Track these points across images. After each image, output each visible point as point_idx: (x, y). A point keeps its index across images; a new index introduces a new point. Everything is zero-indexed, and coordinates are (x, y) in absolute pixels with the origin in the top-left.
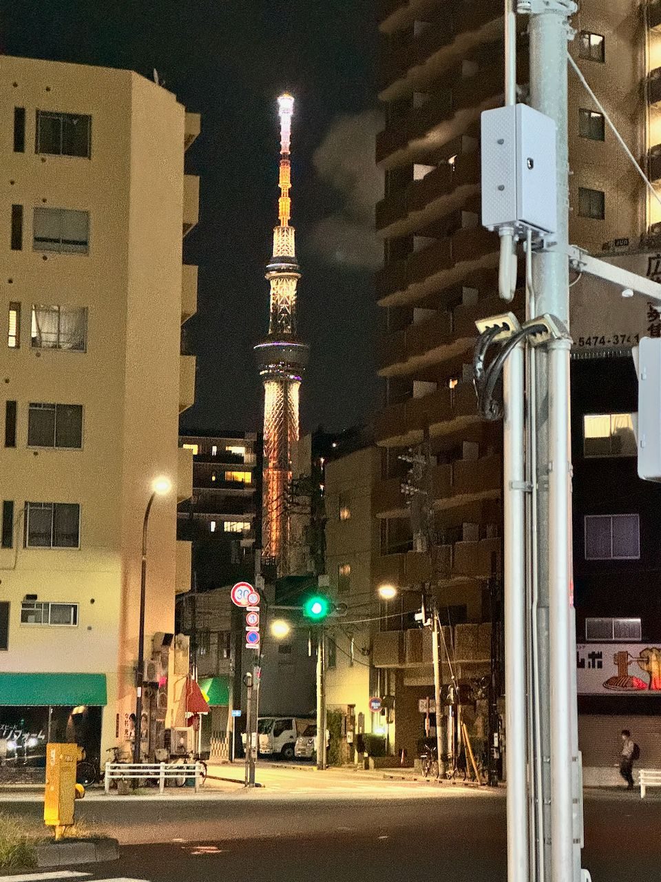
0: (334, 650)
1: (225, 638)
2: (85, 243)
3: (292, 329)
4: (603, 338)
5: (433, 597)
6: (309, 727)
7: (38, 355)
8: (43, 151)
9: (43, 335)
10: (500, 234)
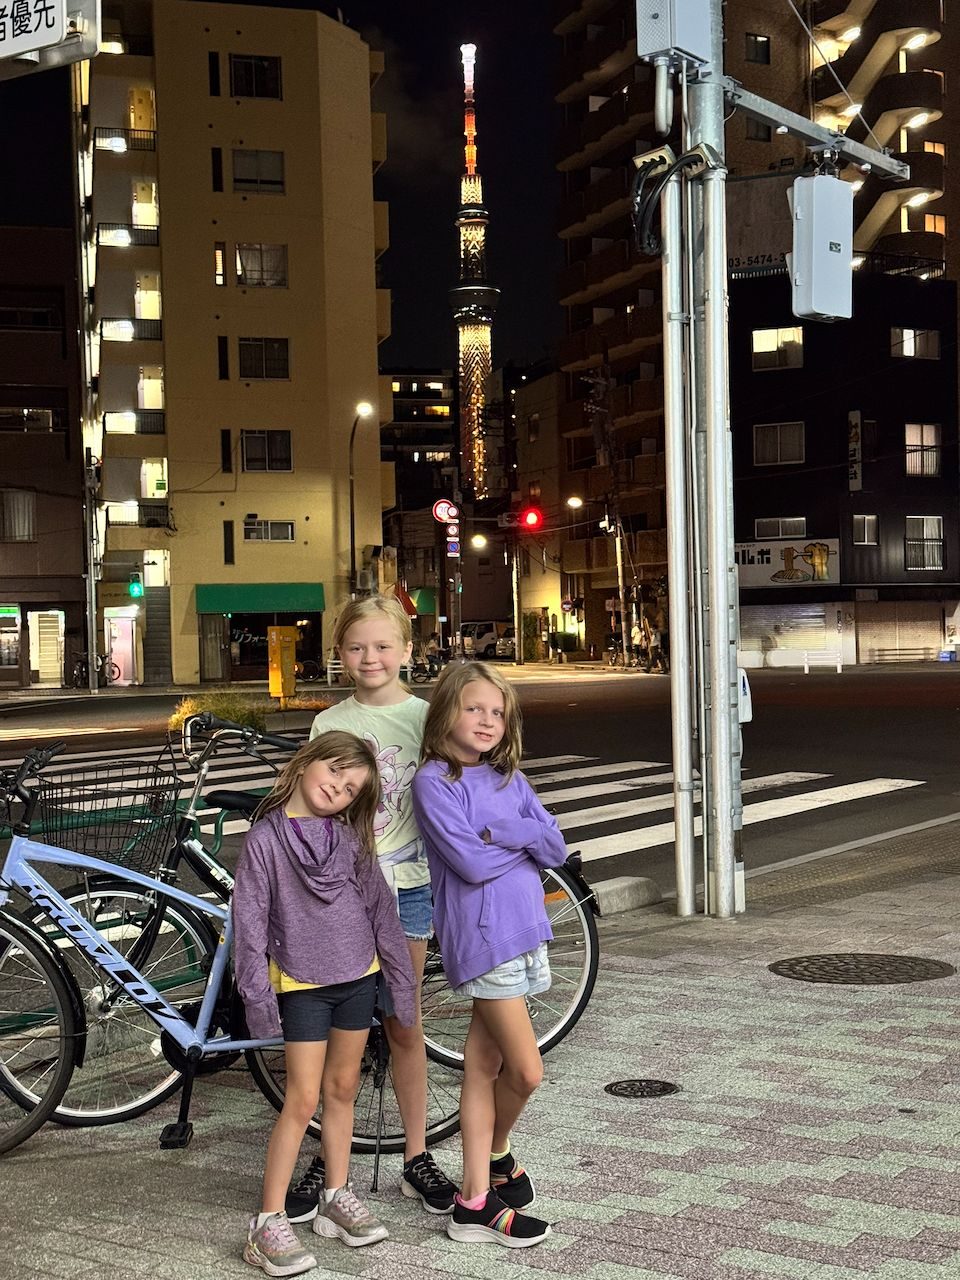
0: (528, 561)
1: (430, 553)
2: (281, 183)
3: (483, 273)
4: (770, 256)
5: (616, 506)
6: (509, 629)
7: (244, 292)
8: (237, 94)
9: (248, 273)
10: (656, 64)
